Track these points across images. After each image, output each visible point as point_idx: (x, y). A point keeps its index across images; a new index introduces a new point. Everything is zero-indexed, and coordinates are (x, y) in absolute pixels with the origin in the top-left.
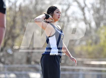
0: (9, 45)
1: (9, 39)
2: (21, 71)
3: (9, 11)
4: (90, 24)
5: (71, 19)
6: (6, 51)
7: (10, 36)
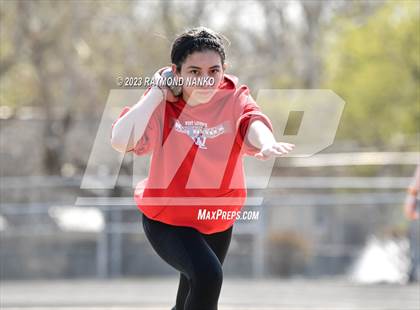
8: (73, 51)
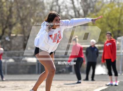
0: (6, 33)
1: (6, 27)
2: (19, 56)
3: (6, 2)
4: (78, 12)
5: (61, 7)
6: (5, 38)
7: (7, 25)
8: (30, 21)
